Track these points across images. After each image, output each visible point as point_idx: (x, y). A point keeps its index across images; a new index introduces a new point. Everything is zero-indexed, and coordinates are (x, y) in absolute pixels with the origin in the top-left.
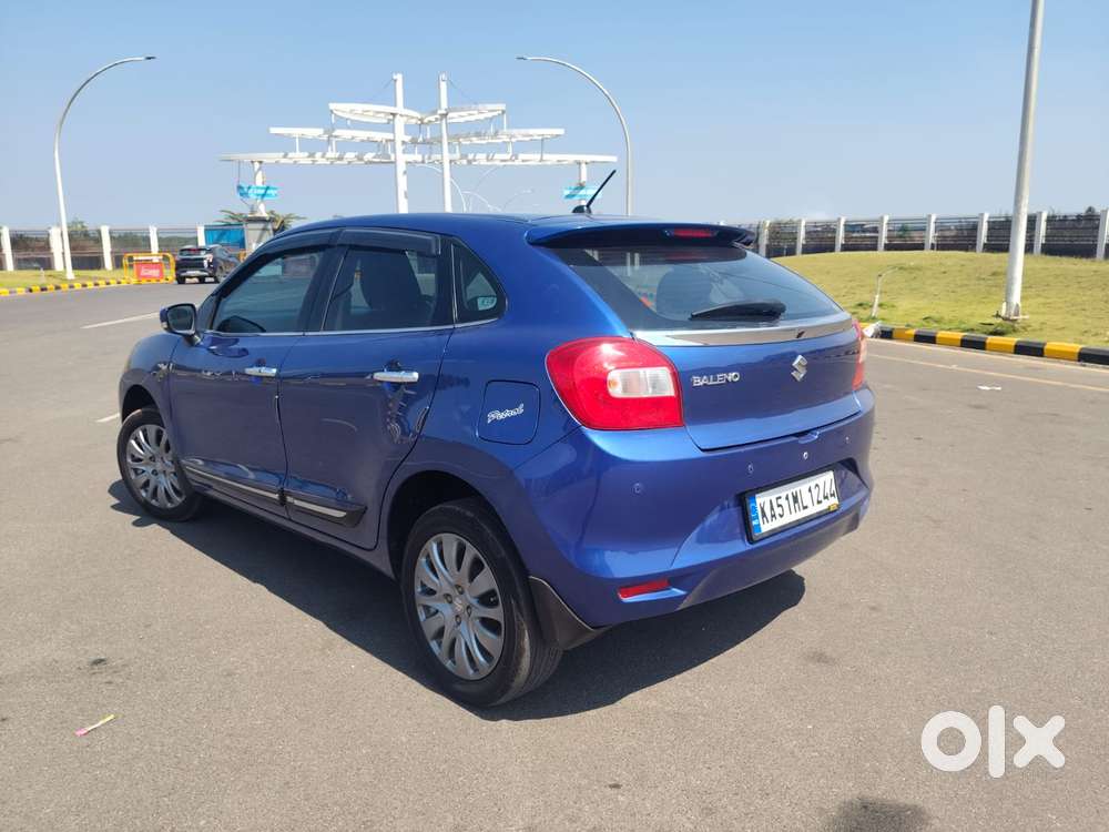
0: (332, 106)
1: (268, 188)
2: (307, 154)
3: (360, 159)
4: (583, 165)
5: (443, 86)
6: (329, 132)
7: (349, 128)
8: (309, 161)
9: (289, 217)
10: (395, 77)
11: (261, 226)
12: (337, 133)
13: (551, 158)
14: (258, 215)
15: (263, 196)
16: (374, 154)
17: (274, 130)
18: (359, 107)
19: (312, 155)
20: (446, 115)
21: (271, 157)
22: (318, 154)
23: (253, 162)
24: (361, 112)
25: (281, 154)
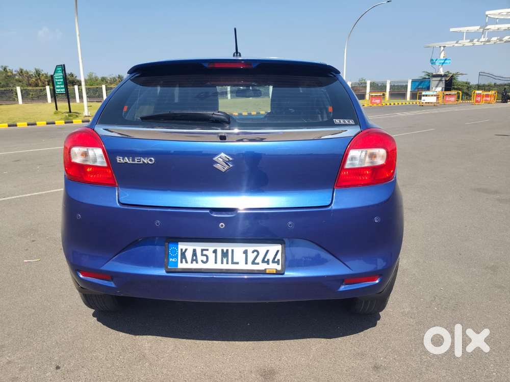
0: (487, 13)
1: (446, 59)
2: (469, 40)
3: (501, 40)
6: (483, 27)
7: (497, 24)
8: (471, 44)
9: (457, 74)
11: (439, 79)
12: (487, 27)
14: (438, 73)
15: (443, 63)
17: (452, 30)
19: (472, 41)
21: (449, 44)
22: (476, 40)
23: (440, 47)
24: (505, 13)
25: (455, 42)
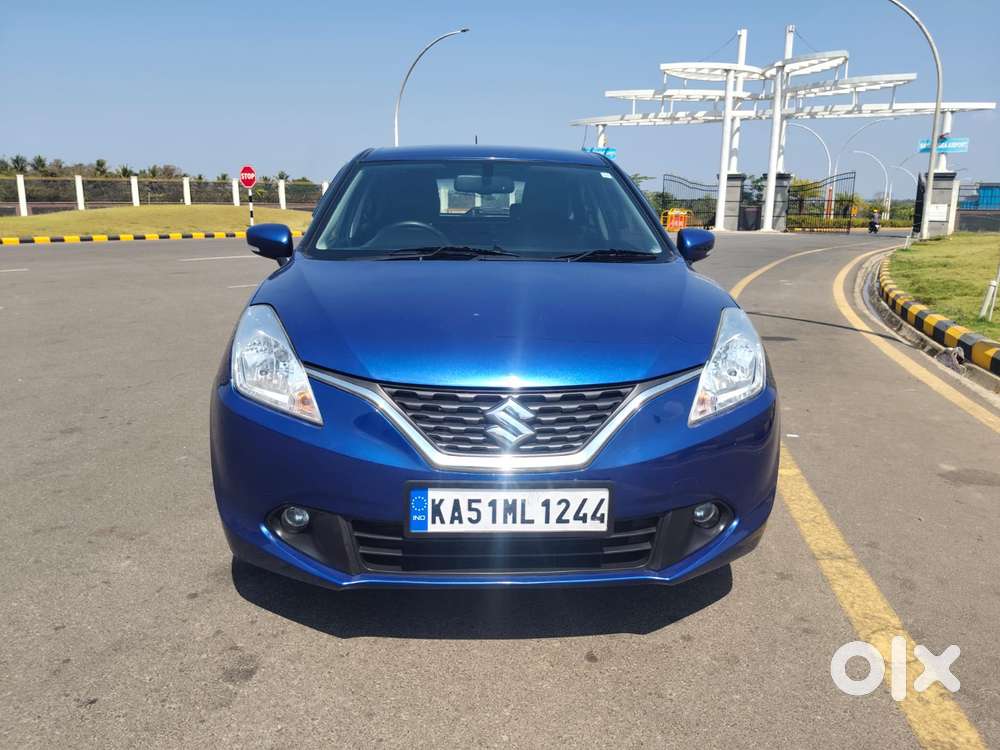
0: (663, 66)
1: (608, 149)
2: (641, 116)
4: (949, 115)
5: (790, 38)
6: (661, 91)
7: (685, 88)
8: (644, 122)
10: (739, 33)
13: (907, 108)
16: (705, 112)
17: (609, 94)
18: (692, 66)
19: (645, 116)
20: (784, 66)
21: (613, 121)
22: (652, 115)
23: (597, 125)
24: (694, 71)
25: (619, 117)
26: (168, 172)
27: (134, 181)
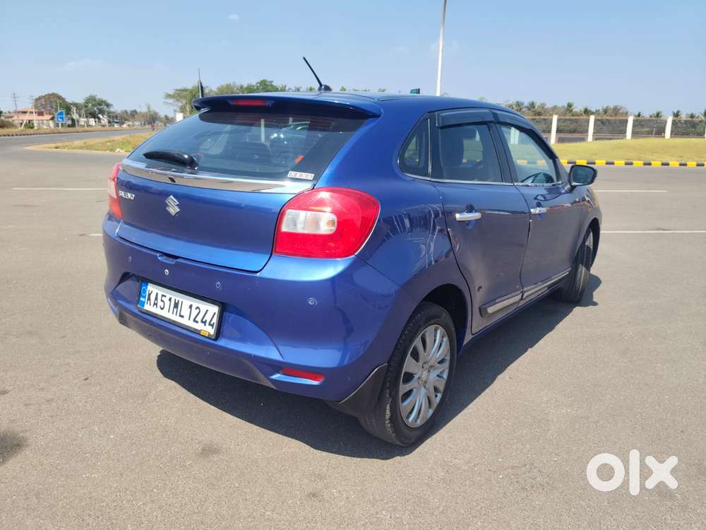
26: (616, 111)
27: (592, 118)
